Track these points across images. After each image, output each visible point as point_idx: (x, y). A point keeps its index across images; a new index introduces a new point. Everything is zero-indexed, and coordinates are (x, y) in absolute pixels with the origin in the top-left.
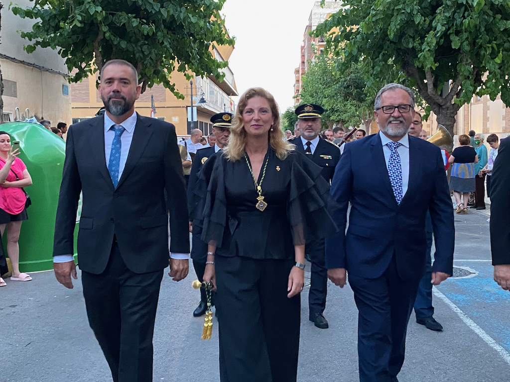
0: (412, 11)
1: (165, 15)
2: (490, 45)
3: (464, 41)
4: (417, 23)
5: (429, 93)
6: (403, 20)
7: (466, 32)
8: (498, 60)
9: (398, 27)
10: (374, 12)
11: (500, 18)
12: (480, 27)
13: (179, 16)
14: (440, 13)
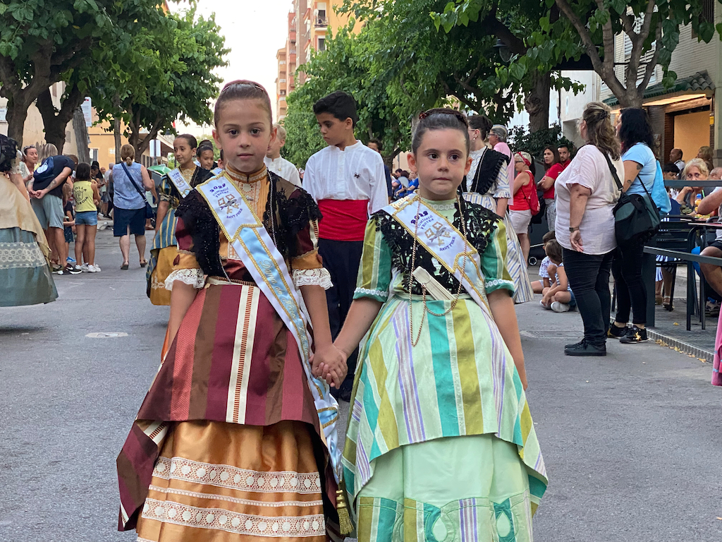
1: (184, 87)
13: (193, 88)
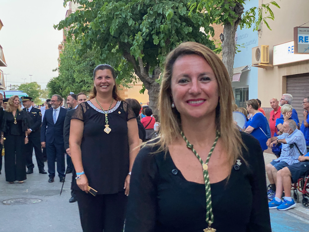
0: (126, 16)
3: (162, 40)
4: (130, 25)
5: (142, 74)
6: (121, 22)
7: (163, 33)
9: (117, 27)
10: (100, 16)
11: (185, 25)
12: (172, 31)
14: (145, 19)
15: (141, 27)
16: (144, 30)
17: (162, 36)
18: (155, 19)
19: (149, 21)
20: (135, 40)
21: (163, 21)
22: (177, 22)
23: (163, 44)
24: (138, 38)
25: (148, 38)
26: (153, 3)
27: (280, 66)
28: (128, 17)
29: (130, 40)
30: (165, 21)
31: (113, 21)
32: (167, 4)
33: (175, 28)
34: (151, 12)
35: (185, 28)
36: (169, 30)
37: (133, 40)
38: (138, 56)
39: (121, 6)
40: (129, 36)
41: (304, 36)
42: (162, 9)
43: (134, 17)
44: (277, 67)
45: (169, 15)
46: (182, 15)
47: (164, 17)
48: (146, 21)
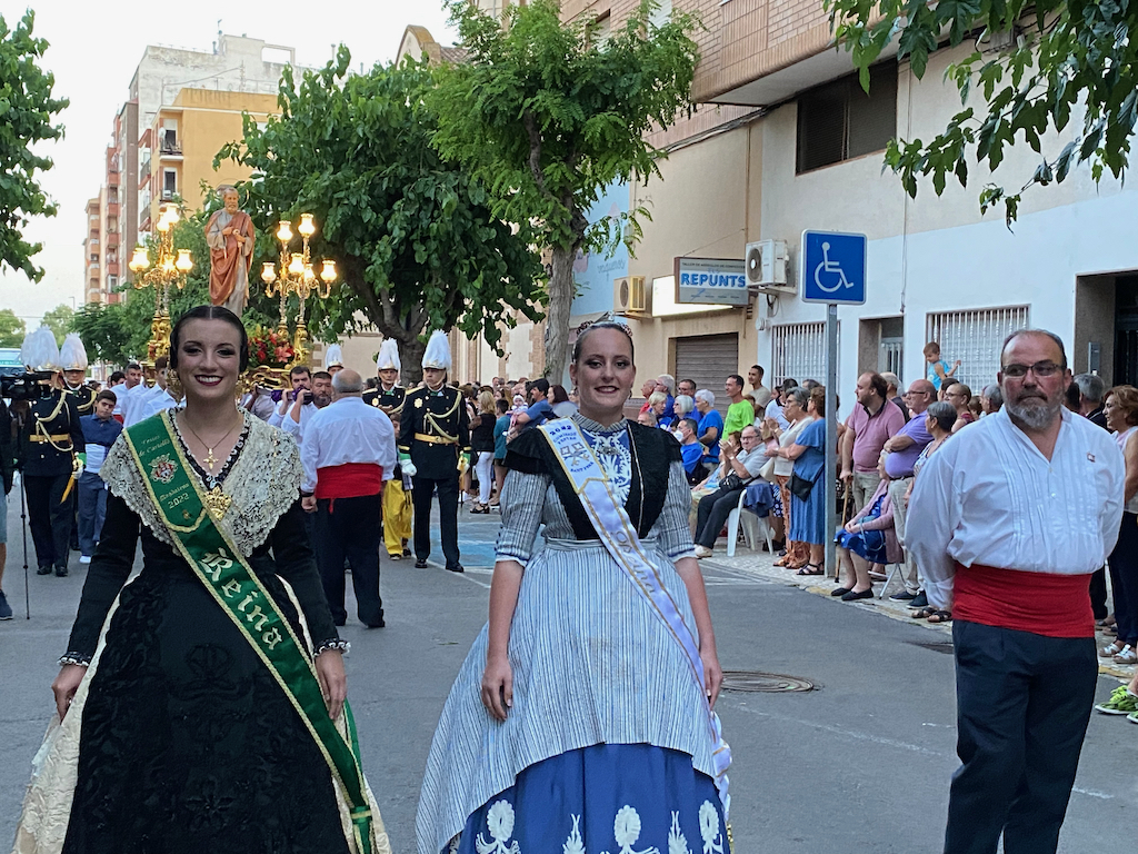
0: (358, 202)
2: (467, 262)
3: (432, 253)
4: (366, 221)
5: (386, 323)
6: (346, 214)
7: (434, 241)
8: (478, 284)
9: (339, 225)
10: (303, 200)
12: (454, 235)
14: (399, 210)
15: (389, 226)
16: (396, 232)
17: (433, 245)
18: (420, 209)
19: (408, 213)
20: (376, 253)
21: (435, 215)
22: (465, 218)
23: (436, 263)
24: (382, 249)
25: (403, 248)
26: (415, 175)
27: (665, 319)
28: (363, 205)
29: (366, 251)
30: (439, 216)
31: (331, 211)
32: (445, 179)
33: (461, 229)
34: (411, 196)
35: (481, 230)
36: (448, 233)
37: (371, 252)
38: (380, 286)
39: (348, 179)
40: (363, 243)
41: (690, 273)
42: (433, 190)
43: (374, 203)
44: (660, 320)
45: (449, 205)
46: (476, 203)
47: (437, 205)
48: (400, 214)
